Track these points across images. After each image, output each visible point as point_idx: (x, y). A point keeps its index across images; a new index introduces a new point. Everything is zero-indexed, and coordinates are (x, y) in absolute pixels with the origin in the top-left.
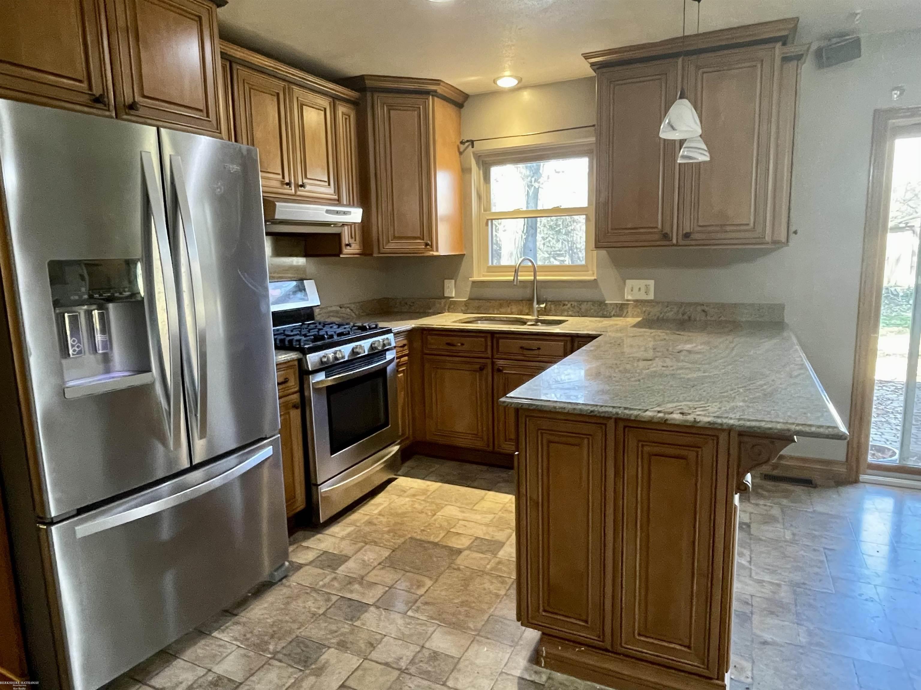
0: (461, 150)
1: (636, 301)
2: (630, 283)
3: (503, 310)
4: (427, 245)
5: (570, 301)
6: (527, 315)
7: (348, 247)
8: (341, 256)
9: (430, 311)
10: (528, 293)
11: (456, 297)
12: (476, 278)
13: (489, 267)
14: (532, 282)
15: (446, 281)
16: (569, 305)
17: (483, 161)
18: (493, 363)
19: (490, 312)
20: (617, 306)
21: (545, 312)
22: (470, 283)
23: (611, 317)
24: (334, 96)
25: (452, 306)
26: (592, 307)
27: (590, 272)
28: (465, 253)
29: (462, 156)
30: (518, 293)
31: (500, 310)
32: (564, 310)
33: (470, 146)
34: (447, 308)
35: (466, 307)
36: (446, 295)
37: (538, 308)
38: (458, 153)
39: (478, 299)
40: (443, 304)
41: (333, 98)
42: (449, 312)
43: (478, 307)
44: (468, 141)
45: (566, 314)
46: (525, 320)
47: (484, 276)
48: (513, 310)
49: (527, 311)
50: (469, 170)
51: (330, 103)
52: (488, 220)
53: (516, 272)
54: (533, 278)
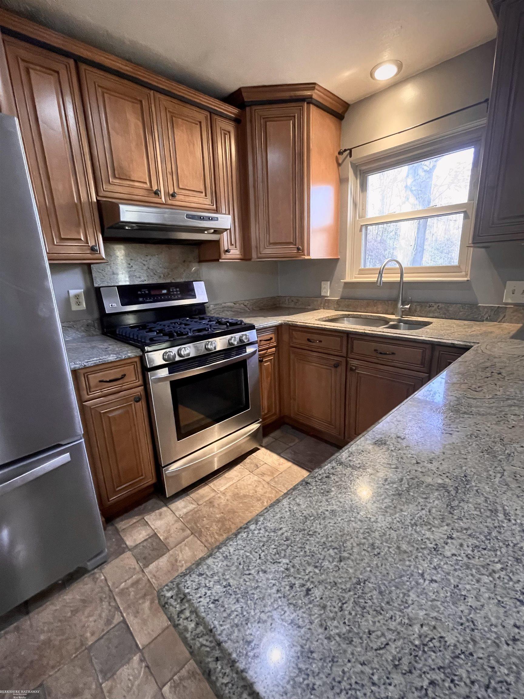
0: (340, 161)
1: (516, 305)
2: (510, 285)
3: (370, 309)
4: (298, 249)
5: (438, 303)
6: (393, 314)
7: (227, 253)
8: (220, 261)
9: (309, 307)
10: (394, 293)
11: (330, 296)
12: (348, 279)
13: (360, 270)
14: (399, 283)
15: (323, 283)
16: (436, 307)
17: (360, 171)
18: (347, 362)
19: (358, 310)
20: (492, 310)
21: (410, 312)
22: (343, 285)
23: (483, 321)
24: (211, 111)
25: (327, 304)
26: (462, 310)
27: (464, 273)
28: (339, 257)
29: (340, 168)
30: (385, 294)
31: (367, 309)
32: (430, 312)
33: (349, 156)
34: (322, 305)
35: (338, 305)
36: (323, 294)
37: (402, 308)
38: (336, 165)
39: (348, 299)
40: (319, 303)
41: (210, 113)
42: (324, 309)
43: (348, 305)
44: (345, 150)
45: (431, 315)
46: (388, 320)
47: (355, 278)
48: (379, 310)
49: (391, 311)
50: (347, 180)
51: (206, 118)
52: (362, 226)
53: (380, 273)
54: (399, 279)
